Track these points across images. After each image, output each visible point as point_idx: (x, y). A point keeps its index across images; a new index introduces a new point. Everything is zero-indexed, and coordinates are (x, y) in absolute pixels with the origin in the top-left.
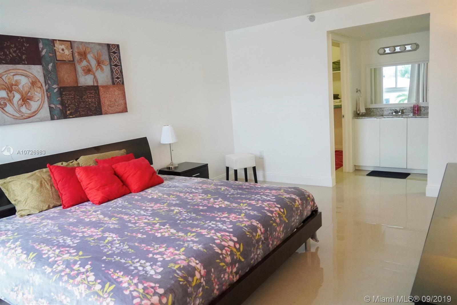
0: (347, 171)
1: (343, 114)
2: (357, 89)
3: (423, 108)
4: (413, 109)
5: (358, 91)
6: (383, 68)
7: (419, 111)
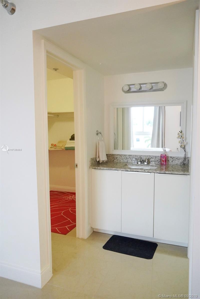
0: (81, 237)
1: (76, 162)
2: (97, 131)
3: (171, 158)
4: (161, 159)
5: (98, 133)
6: (131, 108)
7: (167, 161)
